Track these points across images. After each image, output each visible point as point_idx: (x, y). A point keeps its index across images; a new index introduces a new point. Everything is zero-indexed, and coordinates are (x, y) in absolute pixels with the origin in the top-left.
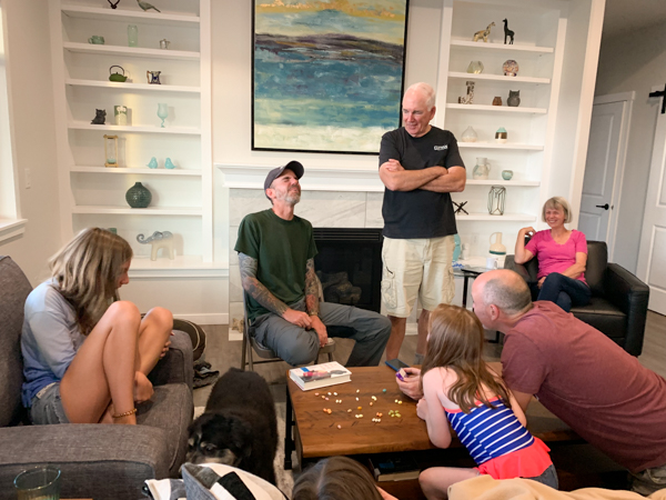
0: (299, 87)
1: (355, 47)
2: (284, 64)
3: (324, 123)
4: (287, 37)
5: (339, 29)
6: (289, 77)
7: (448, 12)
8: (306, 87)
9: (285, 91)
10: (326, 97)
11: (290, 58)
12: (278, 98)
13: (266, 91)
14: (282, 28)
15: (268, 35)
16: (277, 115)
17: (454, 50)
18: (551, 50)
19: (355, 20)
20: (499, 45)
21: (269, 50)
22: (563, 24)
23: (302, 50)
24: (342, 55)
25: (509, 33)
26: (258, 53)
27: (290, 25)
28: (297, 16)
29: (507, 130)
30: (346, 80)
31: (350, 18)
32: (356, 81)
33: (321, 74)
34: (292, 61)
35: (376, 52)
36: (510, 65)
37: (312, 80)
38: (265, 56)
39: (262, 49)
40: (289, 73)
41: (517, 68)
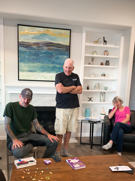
0: (34, 59)
1: (53, 46)
2: (29, 52)
3: (43, 71)
4: (30, 43)
5: (47, 40)
6: (31, 56)
7: (84, 35)
8: (37, 59)
9: (29, 61)
10: (44, 63)
11: (31, 50)
12: (27, 63)
13: (23, 61)
14: (28, 40)
15: (23, 42)
16: (27, 69)
17: (87, 47)
18: (119, 47)
19: (52, 37)
20: (102, 45)
21: (24, 47)
22: (123, 38)
23: (35, 47)
24: (49, 49)
25: (105, 41)
26: (20, 48)
27: (31, 39)
28: (33, 36)
29: (105, 73)
30: (50, 57)
31: (51, 36)
32: (54, 57)
33: (42, 55)
34: (31, 51)
35: (60, 47)
36: (106, 52)
37: (38, 57)
38: (22, 49)
39: (21, 47)
40: (31, 55)
41: (108, 53)
